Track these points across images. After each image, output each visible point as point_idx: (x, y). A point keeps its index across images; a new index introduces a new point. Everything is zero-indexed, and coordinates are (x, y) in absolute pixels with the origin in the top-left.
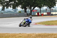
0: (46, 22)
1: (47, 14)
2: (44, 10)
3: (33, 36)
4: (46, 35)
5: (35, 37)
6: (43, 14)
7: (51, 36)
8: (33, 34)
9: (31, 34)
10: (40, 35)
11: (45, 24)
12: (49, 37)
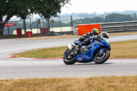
0: (39, 51)
1: (39, 32)
2: (33, 23)
3: (6, 86)
4: (38, 82)
5: (13, 88)
6: (31, 32)
7: (50, 84)
8: (7, 80)
9: (3, 81)
10: (23, 83)
11: (37, 57)
12: (46, 86)
